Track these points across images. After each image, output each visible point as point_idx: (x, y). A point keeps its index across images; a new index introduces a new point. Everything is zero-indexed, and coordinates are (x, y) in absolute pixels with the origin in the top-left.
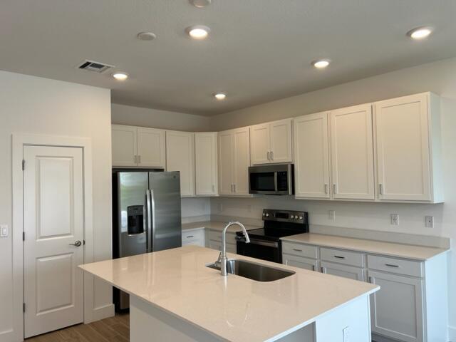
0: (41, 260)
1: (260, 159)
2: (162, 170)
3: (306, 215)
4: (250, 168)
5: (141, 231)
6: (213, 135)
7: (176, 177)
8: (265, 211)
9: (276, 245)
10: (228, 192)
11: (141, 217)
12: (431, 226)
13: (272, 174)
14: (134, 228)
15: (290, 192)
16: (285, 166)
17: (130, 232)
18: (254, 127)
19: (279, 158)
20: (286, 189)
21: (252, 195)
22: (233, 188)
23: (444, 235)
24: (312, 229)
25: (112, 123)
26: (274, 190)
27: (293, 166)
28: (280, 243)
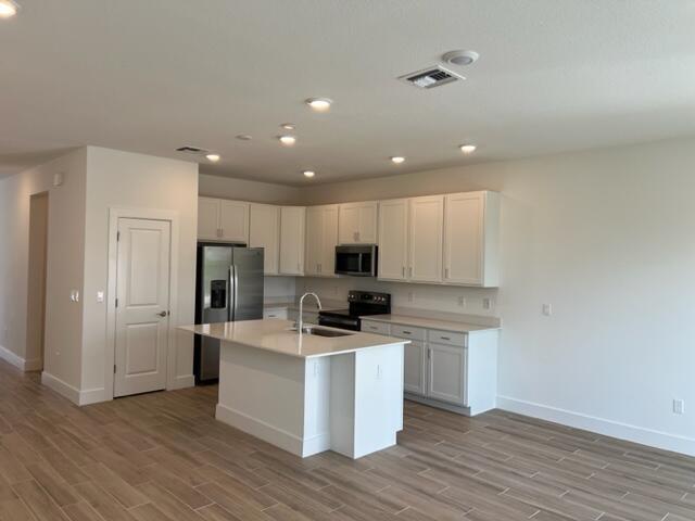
0: (130, 326)
1: (347, 240)
2: (244, 246)
3: (388, 297)
4: (337, 248)
5: (224, 306)
6: (301, 210)
7: (260, 253)
8: (351, 293)
9: (355, 323)
10: (314, 272)
11: (224, 291)
12: (488, 308)
13: (358, 255)
14: (217, 303)
15: (373, 273)
16: (370, 247)
17: (213, 305)
18: (343, 206)
19: (365, 240)
20: (369, 270)
21: (338, 276)
22: (319, 267)
23: (497, 316)
24: (393, 311)
25: (199, 195)
26: (357, 271)
27: (377, 248)
28: (359, 321)
